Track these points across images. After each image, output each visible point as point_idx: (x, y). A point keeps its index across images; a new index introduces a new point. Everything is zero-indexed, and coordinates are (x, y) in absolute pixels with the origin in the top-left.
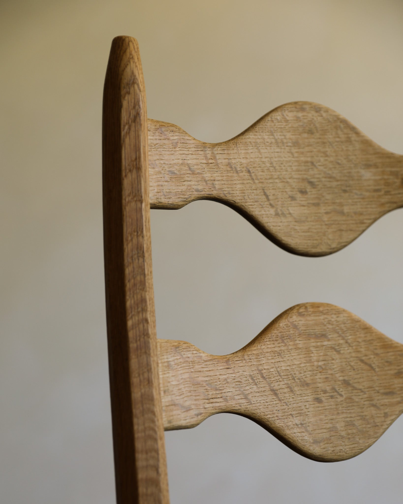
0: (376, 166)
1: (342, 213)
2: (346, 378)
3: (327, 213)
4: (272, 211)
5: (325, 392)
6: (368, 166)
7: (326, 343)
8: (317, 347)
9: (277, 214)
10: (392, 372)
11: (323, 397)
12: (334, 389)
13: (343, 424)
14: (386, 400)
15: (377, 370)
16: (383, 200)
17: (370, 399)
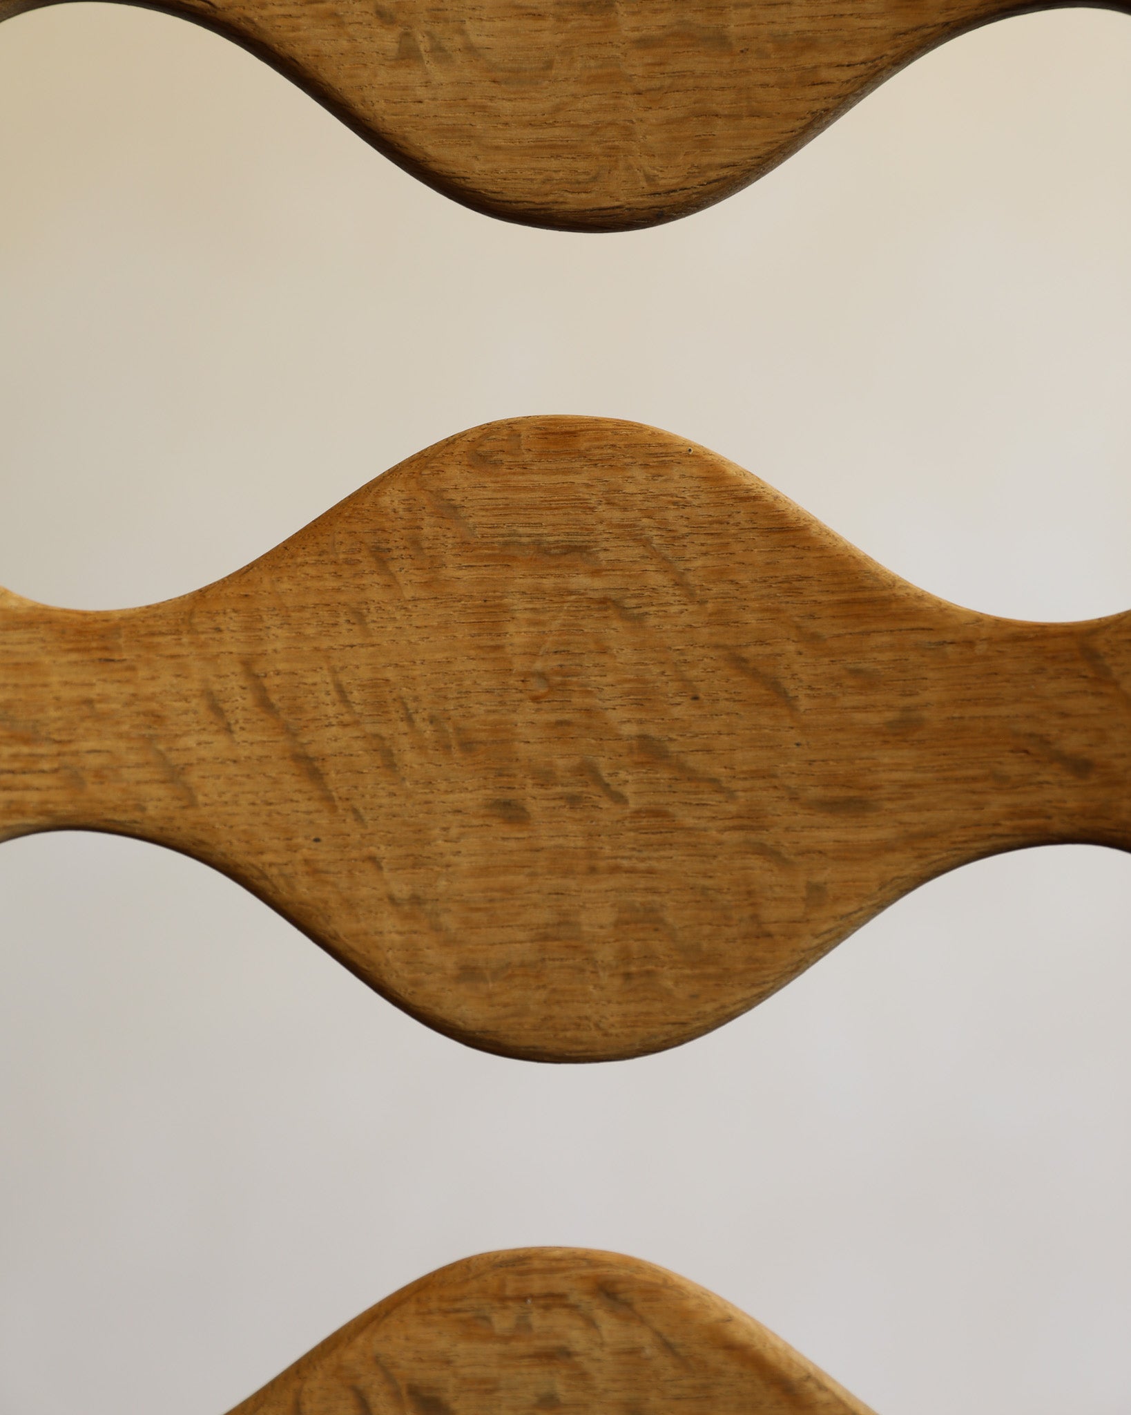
1: (720, 41)
2: (652, 731)
3: (644, 43)
4: (389, 40)
5: (545, 778)
7: (581, 581)
8: (537, 594)
9: (407, 55)
10: (874, 719)
11: (535, 800)
12: (587, 771)
13: (607, 916)
15: (804, 703)
17: (752, 820)
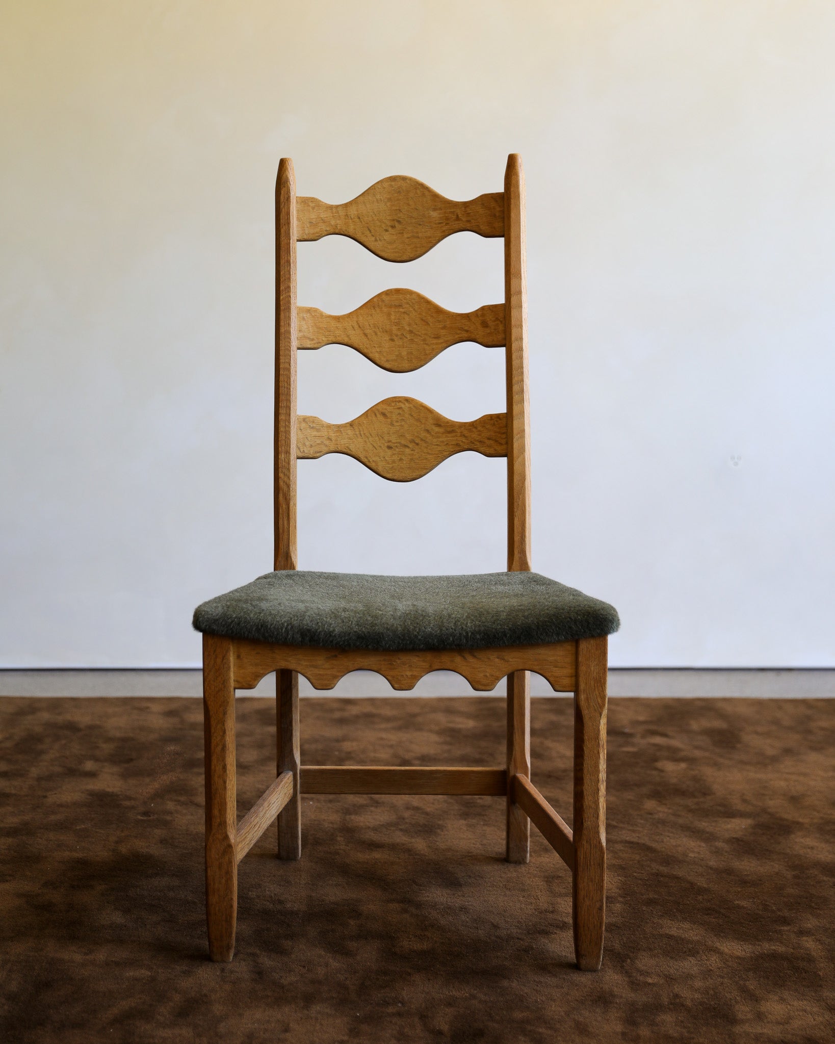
0: (440, 209)
1: (418, 237)
2: (411, 329)
3: (408, 238)
4: (373, 239)
5: (397, 336)
6: (435, 210)
7: (401, 310)
8: (395, 312)
9: (376, 240)
10: (440, 326)
11: (395, 338)
12: (402, 334)
13: (406, 353)
14: (435, 341)
15: (431, 325)
16: (444, 229)
17: (424, 340)
